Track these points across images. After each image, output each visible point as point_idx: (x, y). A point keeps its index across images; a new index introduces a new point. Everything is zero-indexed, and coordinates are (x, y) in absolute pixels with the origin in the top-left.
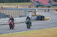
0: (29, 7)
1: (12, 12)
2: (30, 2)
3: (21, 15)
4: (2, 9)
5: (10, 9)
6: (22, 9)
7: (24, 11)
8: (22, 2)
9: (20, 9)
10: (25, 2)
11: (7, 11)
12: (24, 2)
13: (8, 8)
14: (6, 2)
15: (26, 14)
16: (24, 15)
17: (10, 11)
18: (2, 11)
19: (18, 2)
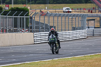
0: (89, 11)
1: (60, 21)
3: (74, 26)
4: (42, 15)
5: (55, 15)
7: (80, 19)
8: (77, 3)
9: (74, 15)
11: (51, 18)
12: (80, 2)
14: (50, 3)
15: (83, 24)
16: (80, 26)
17: (56, 19)
18: (42, 18)
19: (70, 3)
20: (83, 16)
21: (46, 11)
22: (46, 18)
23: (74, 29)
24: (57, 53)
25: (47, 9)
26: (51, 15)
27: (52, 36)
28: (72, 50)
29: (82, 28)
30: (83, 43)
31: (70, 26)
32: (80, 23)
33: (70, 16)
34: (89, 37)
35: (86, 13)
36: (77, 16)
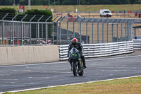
0: (136, 15)
1: (95, 29)
2: (138, 3)
3: (116, 36)
5: (89, 21)
6: (120, 21)
7: (124, 26)
9: (115, 21)
10: (128, 3)
13: (84, 19)
14: (81, 4)
15: (128, 33)
16: (124, 36)
17: (90, 25)
18: (71, 25)
19: (110, 4)
20: (128, 22)
21: (76, 14)
22: (77, 25)
23: (115, 40)
24: (81, 74)
25: (77, 11)
26: (83, 21)
27: (74, 50)
28: (113, 69)
29: (127, 39)
30: (128, 60)
31: (110, 36)
32: (124, 32)
33: (110, 22)
34: (136, 52)
35: (132, 17)
36: (119, 22)
